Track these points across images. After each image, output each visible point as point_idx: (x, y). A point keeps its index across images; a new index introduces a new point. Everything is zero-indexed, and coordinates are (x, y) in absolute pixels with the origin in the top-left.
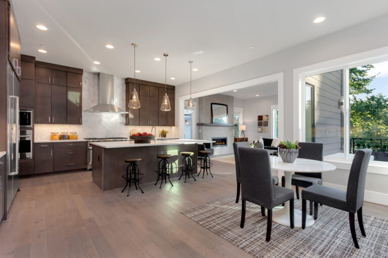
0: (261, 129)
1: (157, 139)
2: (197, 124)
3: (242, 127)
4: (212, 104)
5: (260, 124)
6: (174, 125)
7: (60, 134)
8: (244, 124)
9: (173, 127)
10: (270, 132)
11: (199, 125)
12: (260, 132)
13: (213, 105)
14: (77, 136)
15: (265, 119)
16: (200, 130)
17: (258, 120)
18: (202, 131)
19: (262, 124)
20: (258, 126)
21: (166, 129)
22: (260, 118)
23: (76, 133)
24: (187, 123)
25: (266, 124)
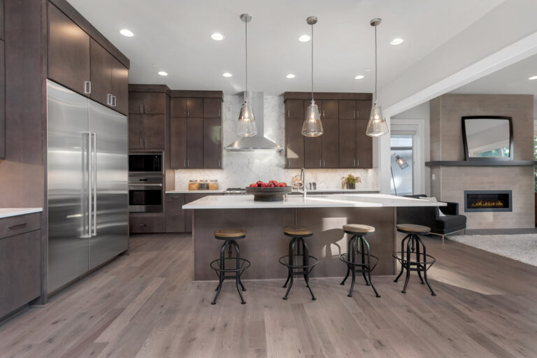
1: (308, 193)
2: (427, 164)
4: (463, 119)
6: (371, 167)
7: (199, 182)
9: (370, 171)
11: (432, 164)
13: (466, 121)
14: (218, 186)
16: (434, 176)
18: (438, 176)
21: (356, 173)
23: (216, 181)
24: (401, 162)
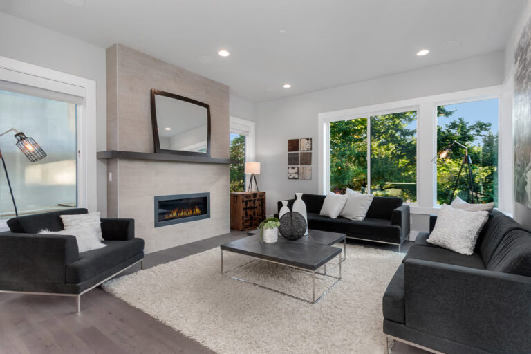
0: (295, 170)
2: (99, 156)
3: (251, 167)
4: (153, 93)
5: (293, 161)
8: (257, 159)
10: (315, 179)
11: (109, 157)
12: (294, 178)
15: (304, 146)
16: (110, 174)
17: (289, 150)
19: (297, 159)
20: (289, 164)
22: (294, 145)
25: (307, 159)
